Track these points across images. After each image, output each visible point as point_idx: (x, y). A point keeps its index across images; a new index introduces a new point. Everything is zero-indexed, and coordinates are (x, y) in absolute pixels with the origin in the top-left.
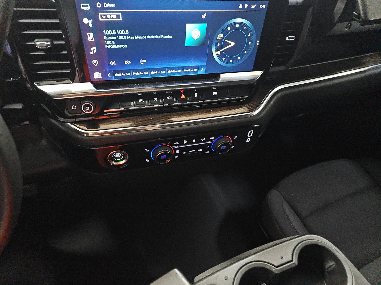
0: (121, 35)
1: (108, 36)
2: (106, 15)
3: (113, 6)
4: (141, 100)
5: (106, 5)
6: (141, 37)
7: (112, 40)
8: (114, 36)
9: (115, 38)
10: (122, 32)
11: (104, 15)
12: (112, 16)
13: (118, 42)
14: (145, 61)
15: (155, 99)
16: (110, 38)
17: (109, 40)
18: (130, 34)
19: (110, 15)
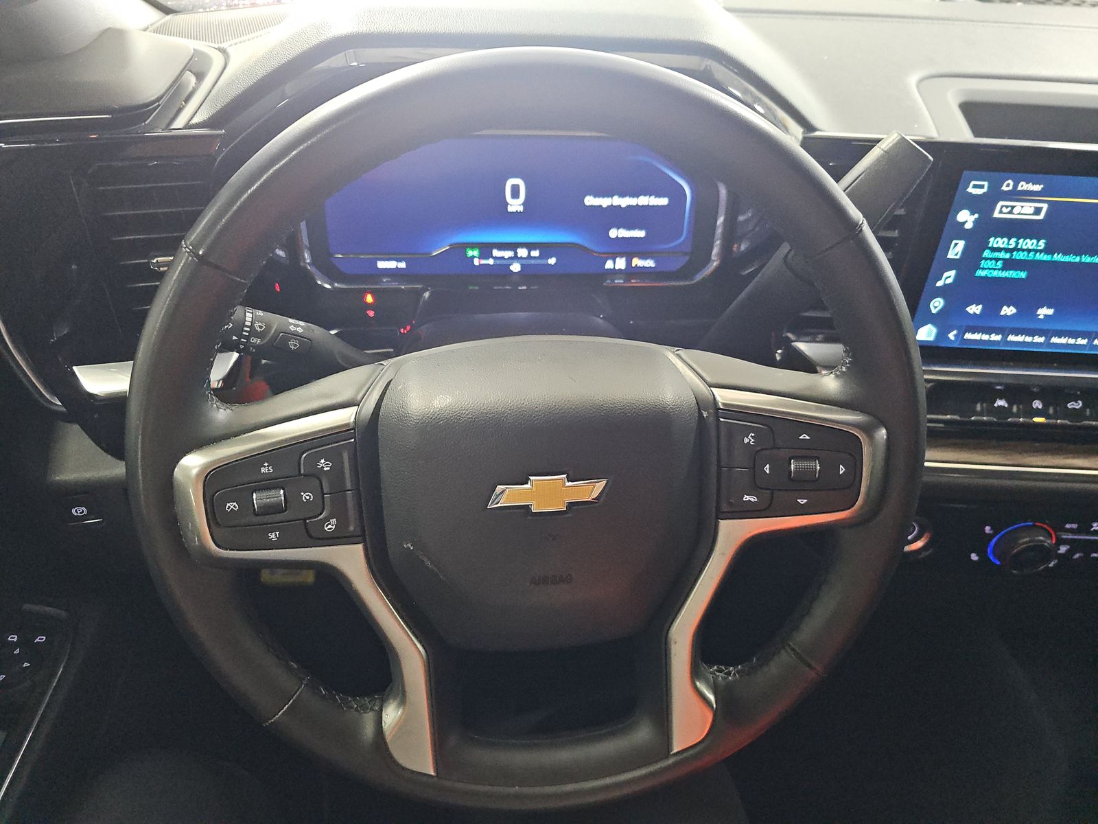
0: (1023, 250)
1: (994, 250)
2: (1013, 207)
3: (1038, 188)
4: (1001, 403)
5: (1023, 186)
6: (1068, 259)
7: (997, 260)
8: (1007, 250)
9: (1008, 256)
10: (1029, 244)
11: (1007, 207)
12: (1024, 210)
13: (1009, 265)
14: (1050, 312)
15: (1037, 404)
16: (996, 255)
17: (991, 259)
18: (1047, 250)
19: (1022, 207)
